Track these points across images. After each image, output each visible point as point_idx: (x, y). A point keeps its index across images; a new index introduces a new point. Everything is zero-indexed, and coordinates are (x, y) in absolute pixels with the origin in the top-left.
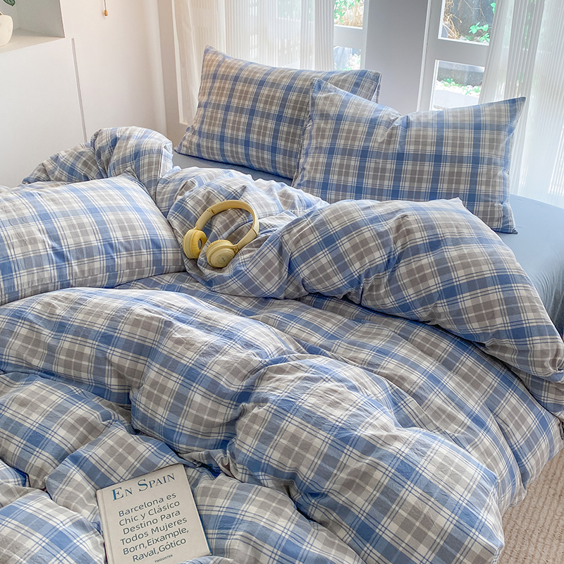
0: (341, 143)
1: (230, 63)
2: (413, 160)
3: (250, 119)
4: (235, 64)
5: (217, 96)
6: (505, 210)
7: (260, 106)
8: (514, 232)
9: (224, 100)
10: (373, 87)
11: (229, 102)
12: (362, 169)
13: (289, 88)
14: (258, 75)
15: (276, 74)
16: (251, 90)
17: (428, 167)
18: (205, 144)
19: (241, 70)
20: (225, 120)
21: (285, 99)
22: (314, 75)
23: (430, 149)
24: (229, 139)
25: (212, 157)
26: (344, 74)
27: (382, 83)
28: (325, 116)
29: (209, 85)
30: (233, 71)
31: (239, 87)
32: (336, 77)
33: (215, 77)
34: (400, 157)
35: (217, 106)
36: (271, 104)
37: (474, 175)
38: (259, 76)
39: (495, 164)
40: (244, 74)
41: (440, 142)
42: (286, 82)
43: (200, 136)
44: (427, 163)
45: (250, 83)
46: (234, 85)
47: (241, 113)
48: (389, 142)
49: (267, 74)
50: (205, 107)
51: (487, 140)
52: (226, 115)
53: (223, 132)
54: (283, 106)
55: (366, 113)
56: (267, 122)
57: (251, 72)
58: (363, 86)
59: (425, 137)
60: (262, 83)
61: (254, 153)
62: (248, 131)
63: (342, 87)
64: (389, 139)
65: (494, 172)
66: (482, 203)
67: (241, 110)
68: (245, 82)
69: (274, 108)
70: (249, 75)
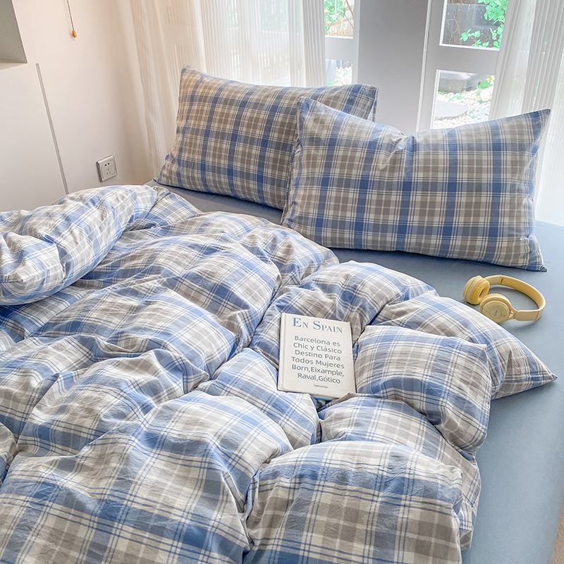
0: (335, 172)
1: (208, 83)
3: (233, 145)
4: (214, 84)
5: (196, 120)
6: (531, 244)
7: (243, 130)
8: (543, 270)
9: (203, 124)
10: (368, 104)
11: (208, 127)
12: (362, 202)
13: (274, 109)
14: (239, 95)
15: (259, 93)
16: (232, 112)
17: (441, 198)
18: (185, 174)
19: (221, 89)
20: (205, 147)
21: (269, 122)
22: (301, 92)
23: (442, 177)
24: (210, 167)
25: (194, 188)
26: (335, 90)
27: (378, 98)
28: (315, 141)
29: (187, 108)
30: (212, 91)
31: (219, 109)
32: (327, 94)
33: (192, 99)
34: (407, 187)
35: (196, 132)
36: (255, 127)
37: (495, 205)
38: (240, 97)
39: (518, 190)
40: (224, 94)
41: (453, 166)
42: (270, 101)
43: (179, 165)
44: (439, 193)
45: (231, 104)
46: (213, 107)
47: (222, 138)
48: (392, 170)
49: (250, 94)
50: (184, 132)
51: (509, 163)
52: (206, 141)
53: (203, 161)
54: (268, 129)
55: (363, 135)
56: (251, 148)
57: (231, 91)
58: (358, 103)
59: (436, 161)
60: (243, 104)
61: (239, 183)
62: (231, 159)
63: (334, 106)
64: (392, 165)
65: (518, 200)
66: (505, 238)
67: (222, 135)
68: (225, 103)
69: (258, 131)
70: (229, 96)
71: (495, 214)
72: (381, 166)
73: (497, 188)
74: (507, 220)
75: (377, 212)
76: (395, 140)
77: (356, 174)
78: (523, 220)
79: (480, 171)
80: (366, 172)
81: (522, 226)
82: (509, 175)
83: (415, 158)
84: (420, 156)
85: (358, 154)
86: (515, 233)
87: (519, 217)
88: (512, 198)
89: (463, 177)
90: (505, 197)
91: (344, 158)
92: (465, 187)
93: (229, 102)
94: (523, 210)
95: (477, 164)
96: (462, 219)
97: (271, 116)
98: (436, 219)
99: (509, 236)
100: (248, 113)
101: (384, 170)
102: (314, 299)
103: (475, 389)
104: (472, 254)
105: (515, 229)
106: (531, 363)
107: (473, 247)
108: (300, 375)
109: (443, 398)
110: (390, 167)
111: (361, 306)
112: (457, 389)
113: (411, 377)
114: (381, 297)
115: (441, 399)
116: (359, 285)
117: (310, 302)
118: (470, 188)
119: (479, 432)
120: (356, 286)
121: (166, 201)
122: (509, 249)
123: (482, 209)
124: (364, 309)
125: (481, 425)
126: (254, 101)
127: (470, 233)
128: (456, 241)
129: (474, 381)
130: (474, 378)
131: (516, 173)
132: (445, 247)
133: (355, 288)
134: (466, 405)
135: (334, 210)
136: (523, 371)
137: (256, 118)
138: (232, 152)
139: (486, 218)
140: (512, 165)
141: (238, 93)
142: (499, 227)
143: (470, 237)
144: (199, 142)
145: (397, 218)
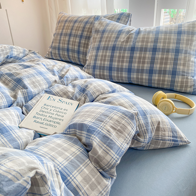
0: (103, 44)
1: (66, 16)
2: (140, 51)
3: (69, 38)
5: (59, 30)
6: (195, 81)
7: (74, 32)
9: (61, 31)
10: (127, 20)
13: (87, 23)
15: (83, 17)
16: (71, 25)
17: (149, 55)
18: (53, 52)
19: (69, 17)
21: (84, 28)
23: (150, 45)
26: (113, 15)
28: (97, 31)
30: (66, 18)
32: (109, 16)
33: (59, 22)
34: (133, 49)
35: (58, 34)
36: (78, 30)
37: (176, 60)
39: (189, 53)
41: (156, 40)
42: (86, 20)
43: (52, 49)
44: (148, 53)
46: (65, 24)
48: (127, 42)
50: (54, 35)
53: (59, 46)
54: (83, 31)
55: (117, 28)
56: (76, 39)
57: (73, 17)
58: (122, 20)
59: (148, 38)
60: (76, 22)
61: (71, 55)
62: (68, 44)
64: (127, 40)
65: (188, 58)
66: (180, 77)
67: (66, 35)
68: (69, 22)
69: (79, 32)
70: (71, 19)
71: (175, 64)
72: (122, 40)
73: (177, 51)
74: (181, 67)
75: (119, 61)
76: (131, 30)
77: (111, 44)
78: (190, 68)
79: (169, 43)
80: (115, 43)
81: (190, 71)
82: (184, 46)
83: (139, 36)
84: (141, 36)
85: (113, 36)
86: (186, 74)
87: (188, 67)
88: (185, 57)
89: (160, 45)
90: (182, 56)
91: (107, 37)
92: (161, 50)
93: (70, 21)
94: (191, 63)
95: (169, 40)
96: (158, 66)
97: (85, 25)
98: (146, 65)
99: (182, 75)
100: (76, 25)
101: (123, 42)
102: (65, 89)
103: (120, 134)
104: (164, 85)
105: (186, 72)
106: (173, 131)
107: (164, 81)
108: (35, 121)
109: (94, 135)
110: (126, 40)
111: (86, 94)
112: (106, 131)
113: (82, 122)
114: (98, 91)
115: (93, 135)
116: (89, 85)
117: (62, 90)
118: (163, 50)
119: (113, 159)
120: (88, 85)
121: (31, 55)
122: (182, 82)
123: (169, 61)
124: (87, 95)
125: (116, 155)
126: (80, 20)
127: (162, 73)
128: (156, 77)
129: (120, 129)
130: (121, 127)
131: (188, 45)
132: (150, 80)
133: (87, 86)
134: (108, 142)
135: (100, 61)
136: (167, 135)
137: (79, 26)
138: (69, 41)
139: (171, 66)
140: (186, 41)
141: (75, 18)
142: (177, 70)
143: (162, 75)
144: (58, 38)
145: (127, 64)
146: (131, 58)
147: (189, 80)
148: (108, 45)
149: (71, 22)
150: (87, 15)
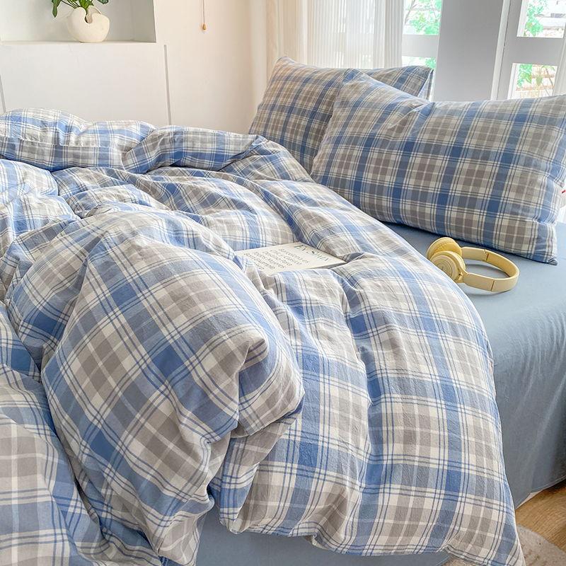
0: (349, 131)
2: (424, 152)
3: (288, 117)
6: (542, 230)
7: (299, 103)
8: (552, 262)
10: (419, 84)
12: (363, 159)
13: (330, 84)
14: (307, 73)
16: (296, 87)
17: (441, 161)
19: (295, 70)
20: (268, 120)
21: (322, 95)
23: (448, 140)
28: (344, 104)
34: (409, 147)
36: (309, 100)
37: (501, 176)
39: (535, 166)
40: (296, 73)
41: (463, 132)
44: (440, 157)
46: (284, 84)
48: (400, 130)
49: (316, 72)
51: (530, 135)
54: (319, 102)
56: (301, 120)
57: (302, 71)
59: (446, 125)
64: (401, 126)
66: (507, 216)
67: (282, 109)
68: (293, 81)
69: (310, 104)
70: (299, 74)
71: (499, 187)
72: (390, 126)
73: (508, 158)
74: (512, 195)
75: (376, 171)
76: (416, 105)
78: (535, 199)
79: (492, 139)
80: (375, 131)
81: (532, 206)
82: (526, 148)
83: (428, 120)
84: (432, 119)
85: (374, 115)
86: (520, 212)
87: (530, 195)
88: (524, 174)
89: (471, 143)
90: (516, 170)
91: (361, 117)
92: (470, 153)
94: (537, 188)
95: (492, 132)
96: (460, 187)
97: (325, 90)
98: (432, 184)
99: (512, 213)
101: (392, 129)
105: (522, 207)
107: (469, 222)
110: (399, 127)
118: (476, 154)
122: (510, 229)
123: (485, 179)
126: (316, 78)
127: (467, 204)
128: (452, 212)
131: (536, 146)
132: (440, 218)
135: (339, 167)
137: (312, 92)
138: (286, 123)
139: (488, 189)
140: (533, 138)
141: (307, 71)
142: (502, 201)
143: (466, 209)
144: (266, 116)
145: (394, 179)
146: (404, 165)
147: (528, 227)
148: (360, 133)
149: (297, 81)
150: (334, 67)
